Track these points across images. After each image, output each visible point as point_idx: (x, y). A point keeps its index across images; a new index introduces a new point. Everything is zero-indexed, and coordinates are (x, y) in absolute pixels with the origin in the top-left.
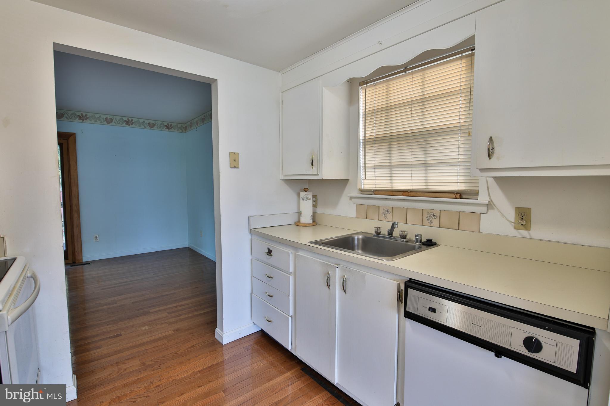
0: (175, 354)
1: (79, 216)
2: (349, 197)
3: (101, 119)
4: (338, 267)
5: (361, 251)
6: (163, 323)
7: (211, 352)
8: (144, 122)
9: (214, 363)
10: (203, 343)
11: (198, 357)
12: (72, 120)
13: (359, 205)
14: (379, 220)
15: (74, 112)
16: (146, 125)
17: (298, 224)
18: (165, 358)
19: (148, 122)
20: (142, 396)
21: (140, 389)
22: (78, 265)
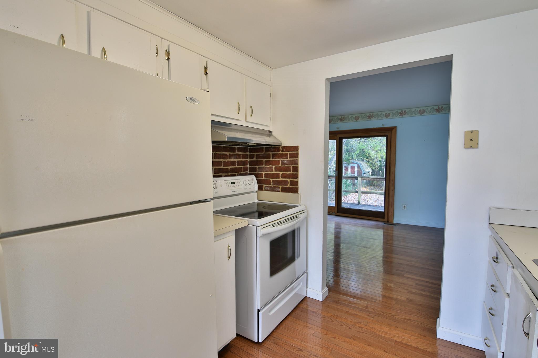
0: (392, 316)
1: (394, 189)
3: (416, 112)
6: (405, 289)
7: (420, 335)
9: (413, 345)
10: (421, 323)
11: (406, 331)
12: (395, 117)
15: (397, 111)
18: (383, 314)
20: (348, 326)
21: (351, 321)
22: (389, 224)
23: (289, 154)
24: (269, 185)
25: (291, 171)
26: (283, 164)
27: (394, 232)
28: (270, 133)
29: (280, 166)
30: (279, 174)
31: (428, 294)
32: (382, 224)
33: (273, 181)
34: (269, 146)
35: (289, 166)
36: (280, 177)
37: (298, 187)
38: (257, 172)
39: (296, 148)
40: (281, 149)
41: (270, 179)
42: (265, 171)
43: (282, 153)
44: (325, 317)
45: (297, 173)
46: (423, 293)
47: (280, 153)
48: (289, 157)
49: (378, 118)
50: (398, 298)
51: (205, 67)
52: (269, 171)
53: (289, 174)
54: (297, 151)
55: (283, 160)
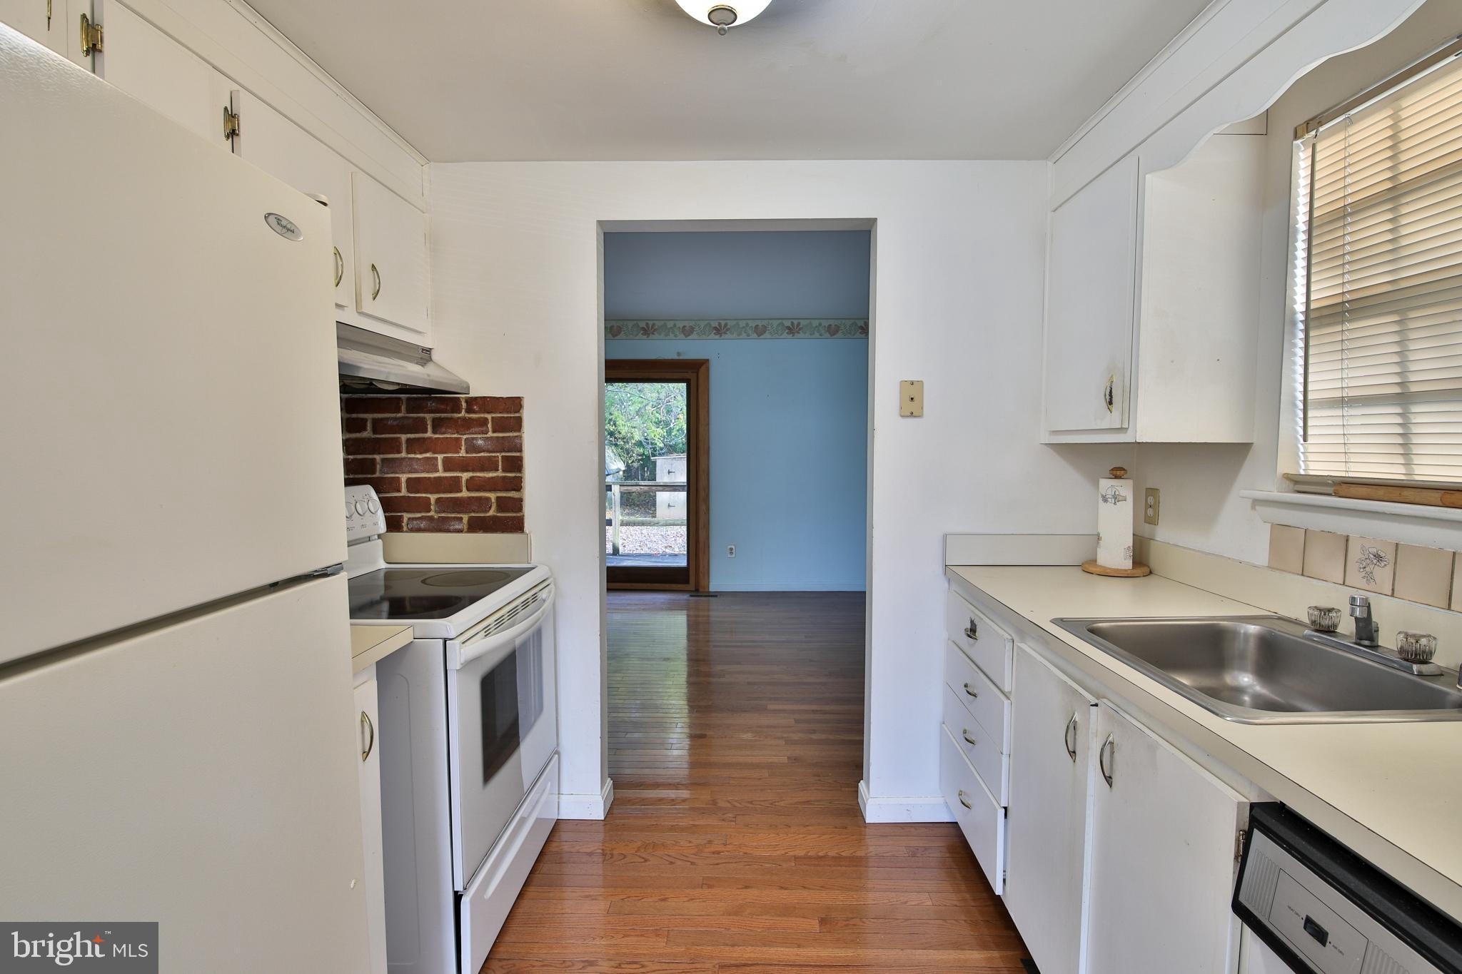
0: (771, 804)
1: (708, 509)
2: (1251, 500)
3: (748, 328)
4: (1096, 705)
5: (1251, 676)
6: (779, 738)
7: (836, 828)
8: (820, 324)
9: (830, 854)
10: (830, 803)
11: (808, 828)
12: (704, 337)
13: (1279, 529)
14: (1344, 584)
15: (708, 322)
16: (823, 332)
17: (1090, 567)
18: (751, 806)
19: (825, 323)
20: (685, 859)
21: (690, 844)
22: (701, 596)
23: (490, 421)
24: (424, 514)
25: (500, 471)
26: (472, 447)
27: (711, 613)
28: (425, 356)
29: (461, 455)
30: (458, 479)
31: (823, 737)
32: (685, 597)
33: (438, 500)
34: (420, 395)
35: (493, 455)
36: (464, 489)
37: (522, 514)
38: (378, 475)
39: (515, 404)
40: (464, 405)
41: (428, 495)
42: (410, 472)
43: (467, 415)
44: (625, 857)
45: (518, 475)
46: (814, 737)
47: (460, 415)
48: (490, 429)
49: (666, 335)
50: (770, 760)
51: (226, 108)
52: (423, 472)
53: (492, 478)
54: (518, 411)
55: (473, 439)
